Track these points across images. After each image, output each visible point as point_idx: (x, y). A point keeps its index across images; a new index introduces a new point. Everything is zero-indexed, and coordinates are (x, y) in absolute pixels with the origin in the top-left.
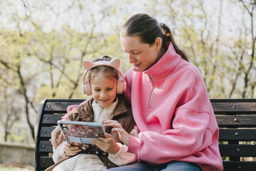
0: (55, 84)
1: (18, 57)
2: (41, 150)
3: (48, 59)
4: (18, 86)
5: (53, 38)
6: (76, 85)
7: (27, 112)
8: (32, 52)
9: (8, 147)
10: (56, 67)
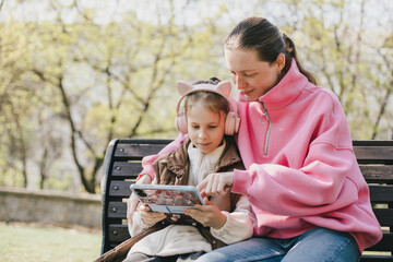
0: (115, 103)
1: (60, 64)
2: (111, 215)
3: (104, 66)
4: (60, 108)
5: (112, 35)
6: (147, 105)
7: (73, 146)
8: (81, 57)
9: (46, 198)
10: (116, 78)
